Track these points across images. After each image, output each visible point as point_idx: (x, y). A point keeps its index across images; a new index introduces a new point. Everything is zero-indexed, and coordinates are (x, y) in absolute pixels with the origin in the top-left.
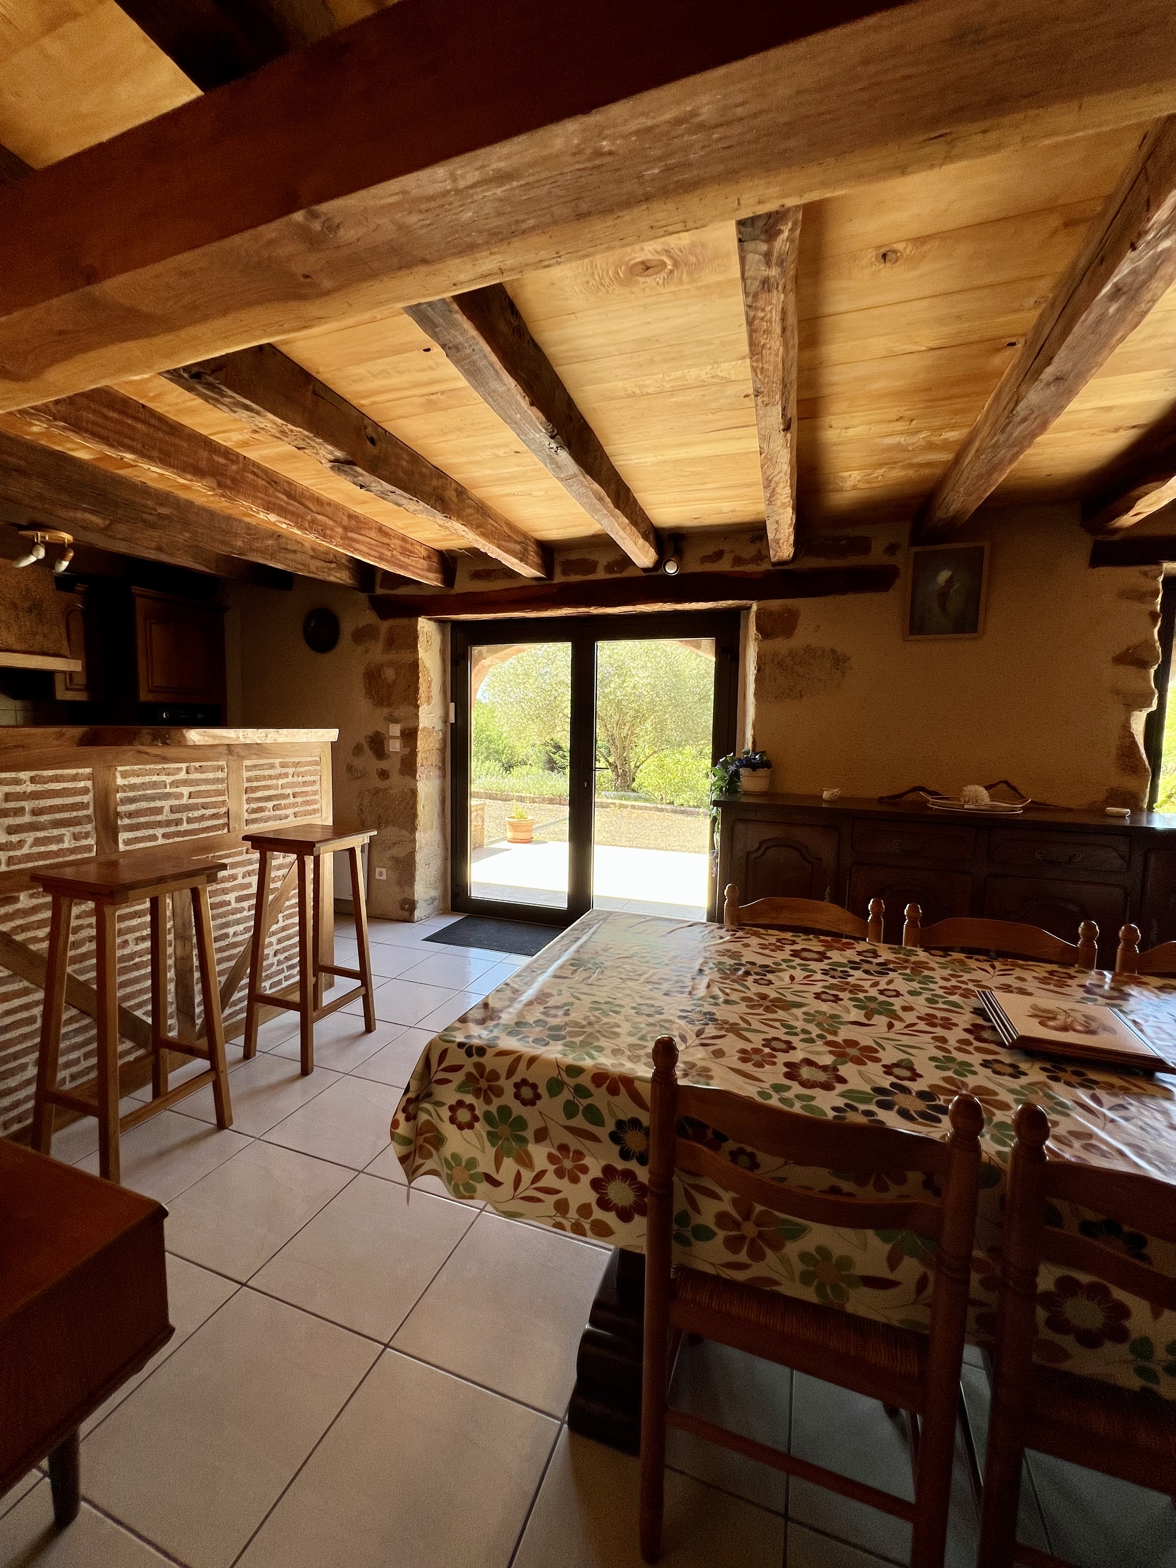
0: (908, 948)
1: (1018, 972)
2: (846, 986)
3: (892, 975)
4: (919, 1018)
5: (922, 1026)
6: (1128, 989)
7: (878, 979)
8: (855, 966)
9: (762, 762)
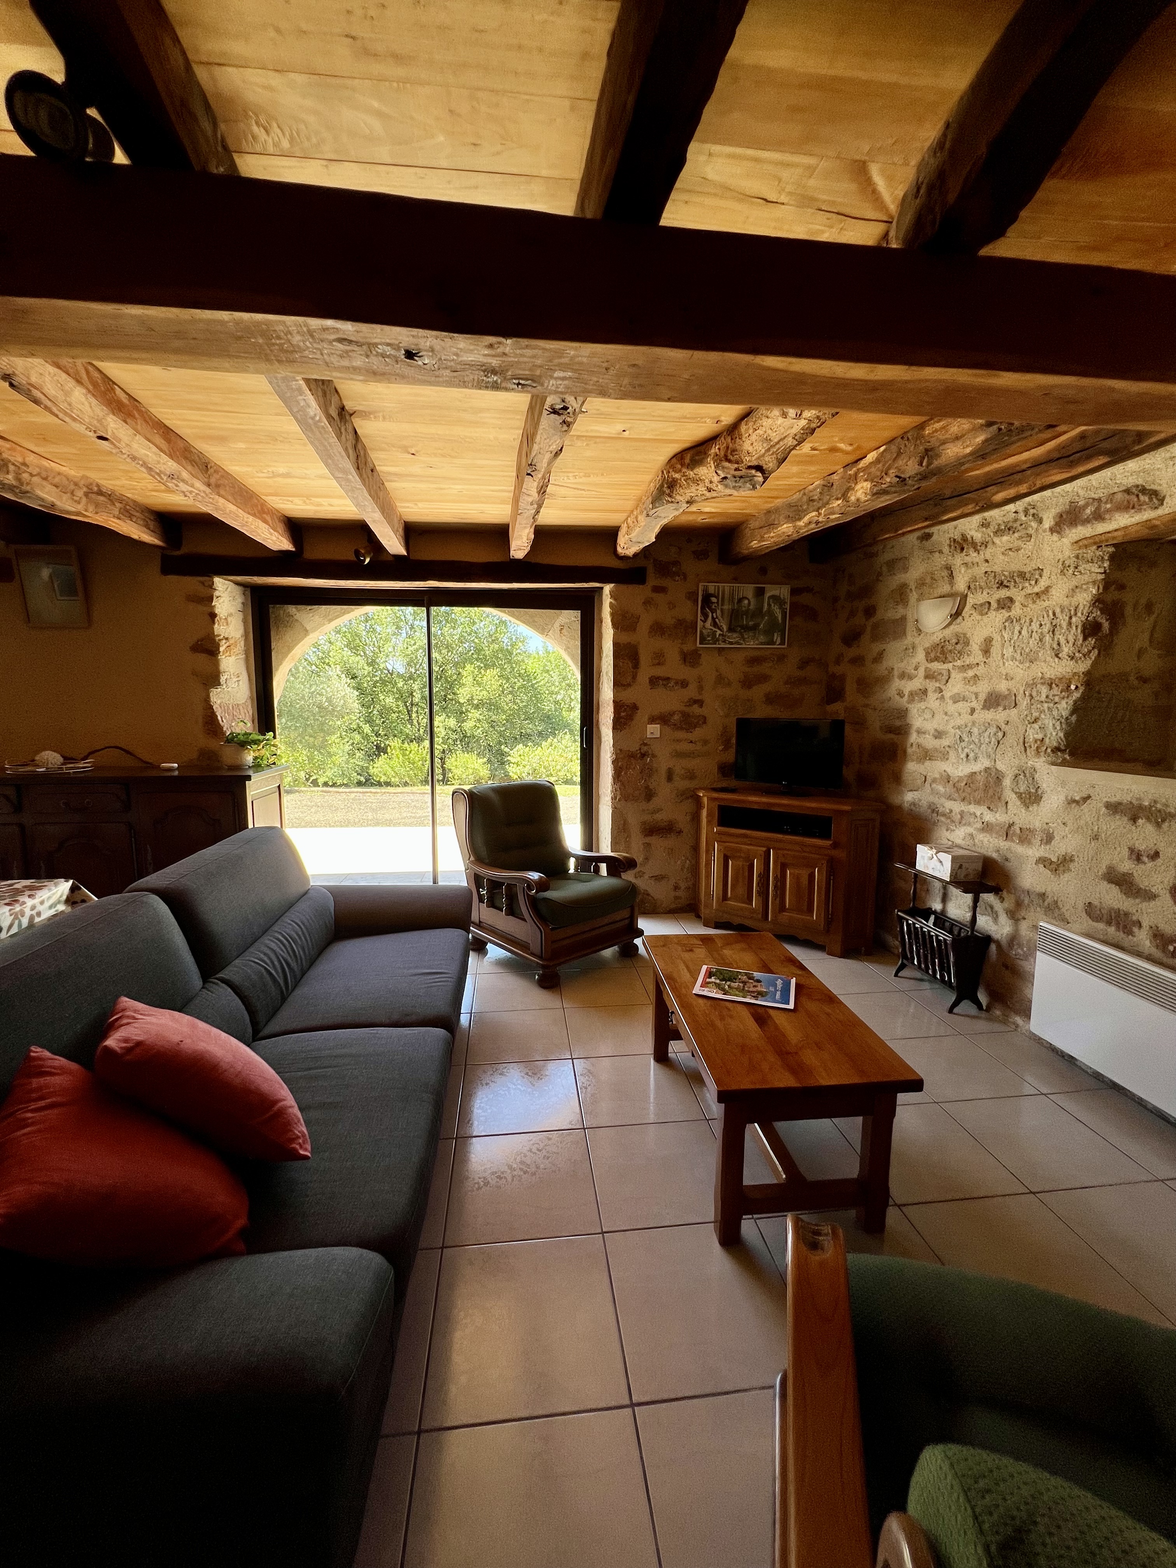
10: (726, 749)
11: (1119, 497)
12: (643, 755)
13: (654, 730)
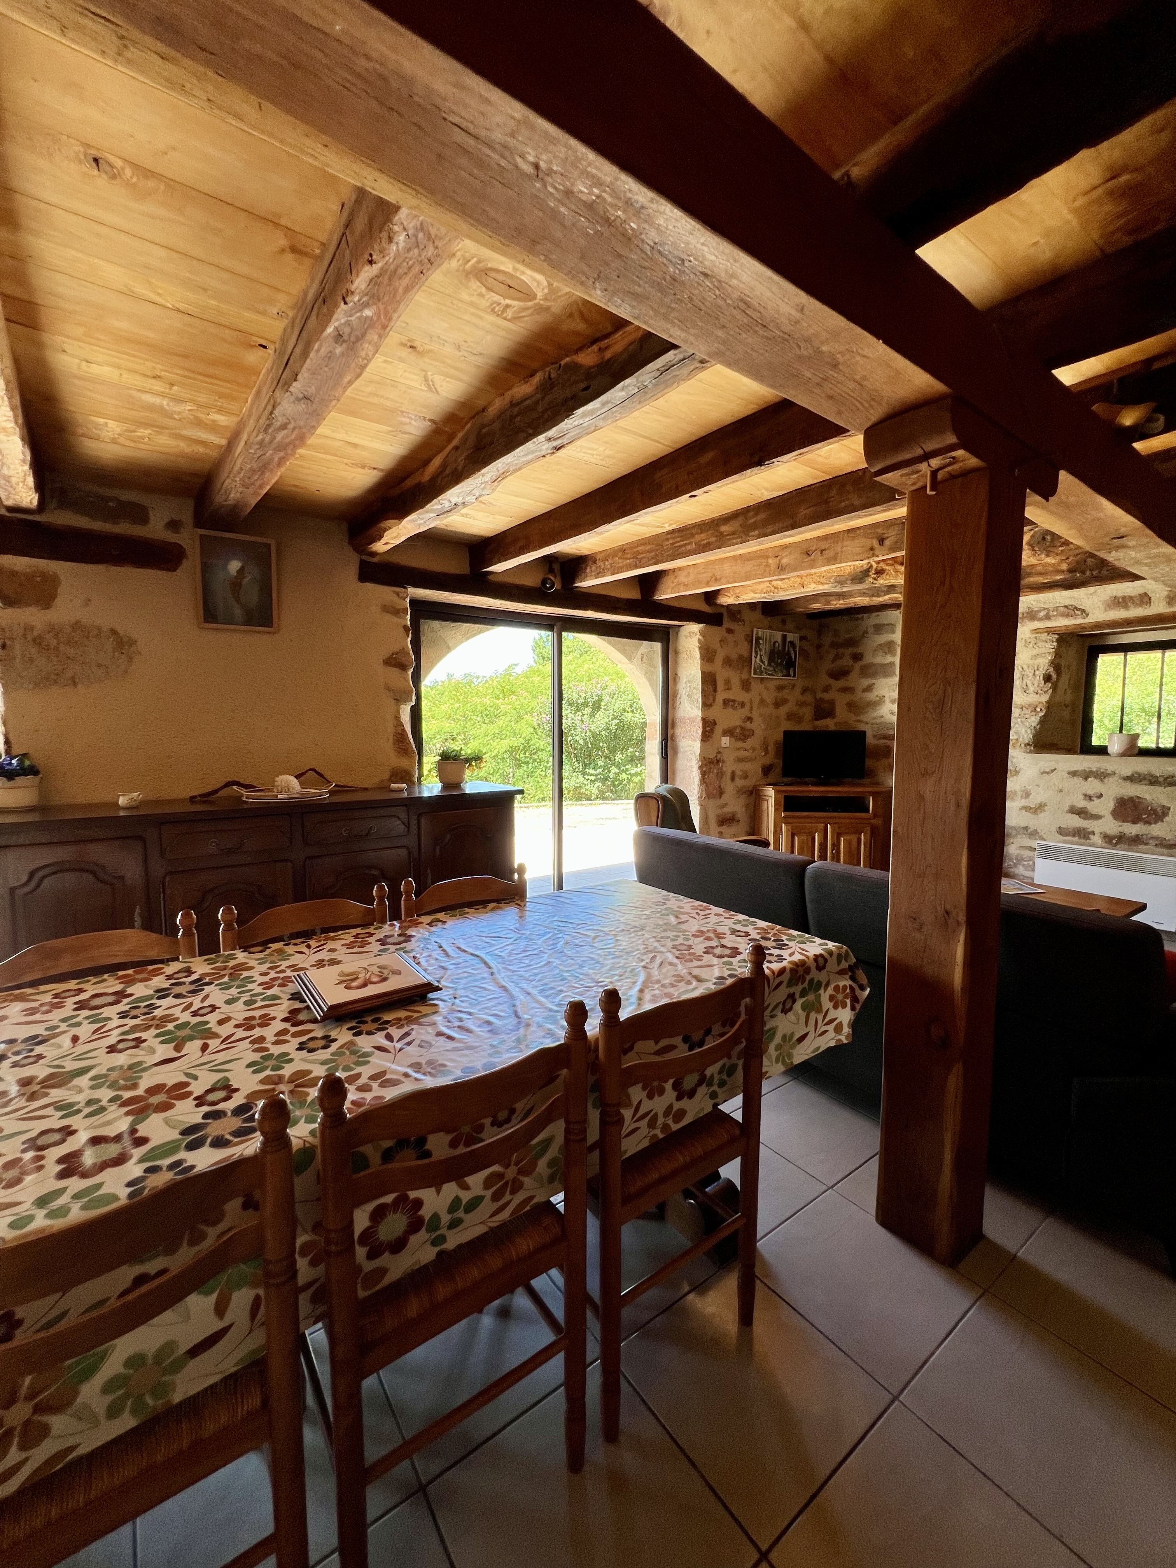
0: (227, 953)
1: (330, 945)
2: (151, 1023)
3: (207, 989)
4: (237, 1026)
5: (241, 1033)
6: (410, 932)
7: (189, 1000)
8: (162, 993)
9: (21, 769)
10: (767, 753)
11: (1062, 609)
12: (718, 761)
13: (726, 741)
